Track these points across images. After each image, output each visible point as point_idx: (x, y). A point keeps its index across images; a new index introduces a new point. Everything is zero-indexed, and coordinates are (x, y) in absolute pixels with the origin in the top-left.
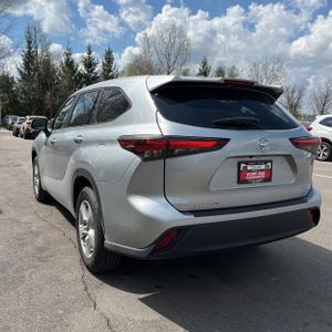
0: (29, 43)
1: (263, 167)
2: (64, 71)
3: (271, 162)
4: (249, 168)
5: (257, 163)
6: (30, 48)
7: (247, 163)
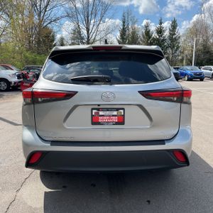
0: (124, 22)
1: (115, 113)
2: (144, 37)
3: (123, 109)
4: (101, 113)
5: (108, 110)
6: (124, 26)
7: (98, 110)
